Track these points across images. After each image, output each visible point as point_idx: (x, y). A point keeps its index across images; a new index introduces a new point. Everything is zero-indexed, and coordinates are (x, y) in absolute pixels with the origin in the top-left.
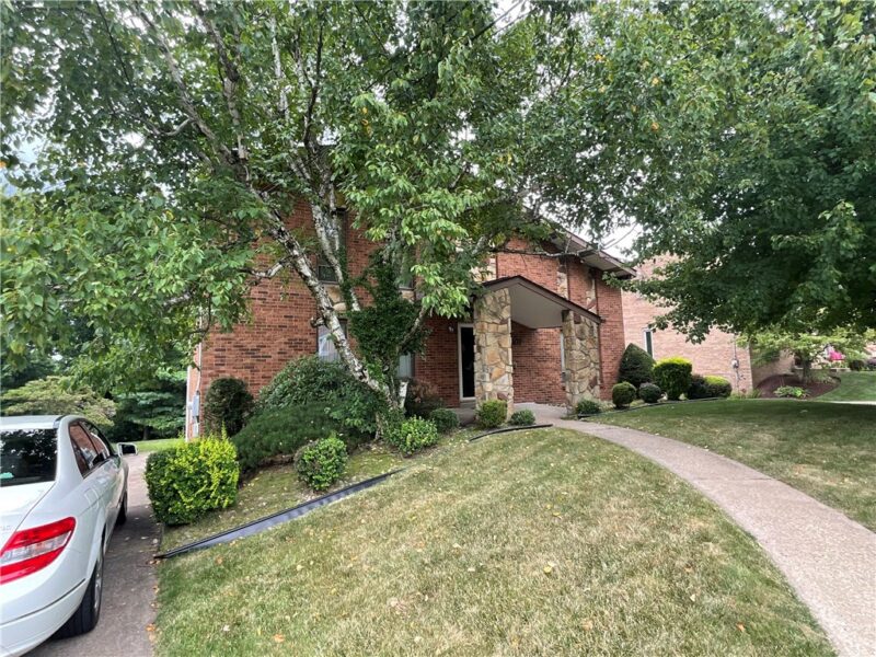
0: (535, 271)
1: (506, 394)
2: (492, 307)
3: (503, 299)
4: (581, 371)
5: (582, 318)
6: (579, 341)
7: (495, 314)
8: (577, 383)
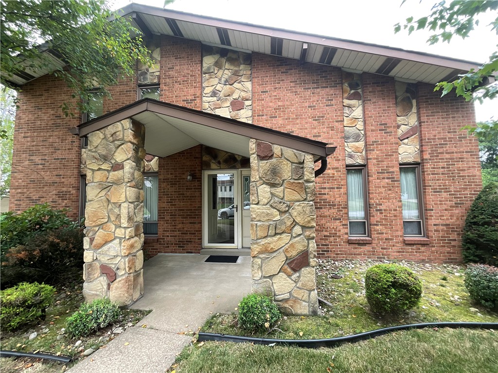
1: (114, 267)
2: (100, 147)
3: (120, 135)
4: (269, 239)
5: (277, 149)
6: (267, 188)
7: (105, 158)
8: (259, 261)
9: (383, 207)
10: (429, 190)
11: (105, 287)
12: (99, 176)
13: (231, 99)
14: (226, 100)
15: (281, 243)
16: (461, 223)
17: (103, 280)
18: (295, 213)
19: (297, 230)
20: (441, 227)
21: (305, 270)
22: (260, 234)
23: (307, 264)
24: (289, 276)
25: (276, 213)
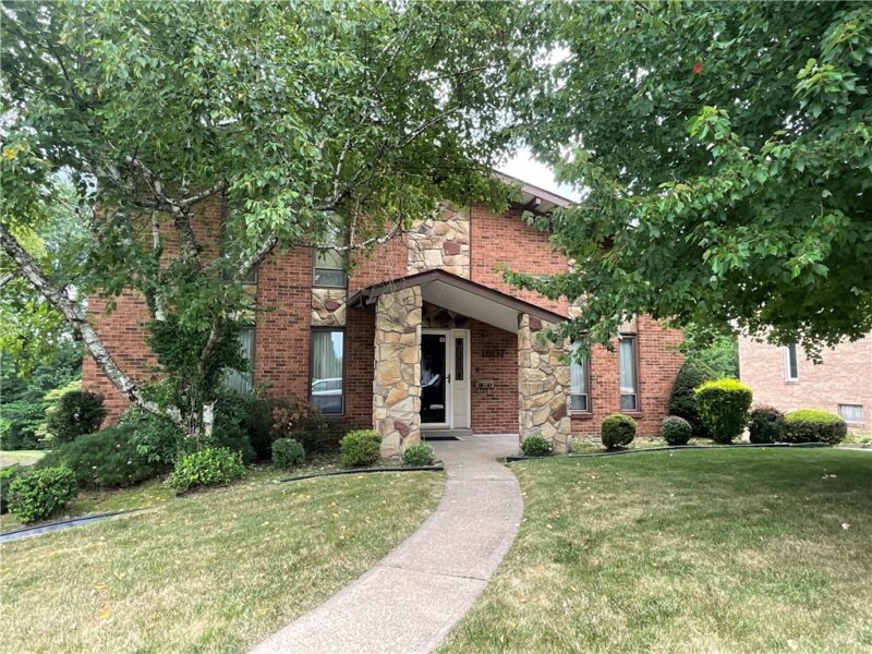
0: (531, 259)
1: (407, 423)
2: (392, 310)
3: (411, 300)
4: (538, 396)
5: (544, 324)
6: (537, 355)
7: (397, 321)
8: (531, 414)
9: (603, 380)
10: (643, 363)
11: (398, 441)
12: (391, 338)
13: (444, 239)
14: (438, 240)
15: (547, 399)
16: (667, 396)
17: (397, 436)
18: (557, 376)
19: (559, 388)
20: (652, 401)
21: (564, 419)
22: (532, 392)
23: (565, 415)
24: (552, 424)
25: (544, 374)
